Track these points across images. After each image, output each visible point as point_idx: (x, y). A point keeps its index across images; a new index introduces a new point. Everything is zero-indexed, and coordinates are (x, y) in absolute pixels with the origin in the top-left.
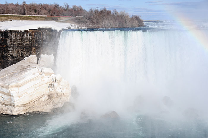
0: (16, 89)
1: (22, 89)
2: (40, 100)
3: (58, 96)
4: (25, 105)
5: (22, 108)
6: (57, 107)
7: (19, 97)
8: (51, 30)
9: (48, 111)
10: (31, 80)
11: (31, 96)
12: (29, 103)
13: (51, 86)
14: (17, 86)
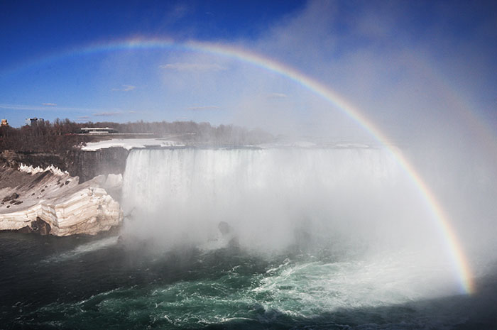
0: (61, 210)
1: (68, 210)
2: (88, 222)
3: (106, 218)
4: (71, 227)
5: (68, 229)
6: (104, 229)
7: (64, 218)
8: (121, 149)
9: (94, 234)
10: (78, 201)
11: (78, 217)
12: (76, 225)
13: (100, 207)
14: (62, 207)
